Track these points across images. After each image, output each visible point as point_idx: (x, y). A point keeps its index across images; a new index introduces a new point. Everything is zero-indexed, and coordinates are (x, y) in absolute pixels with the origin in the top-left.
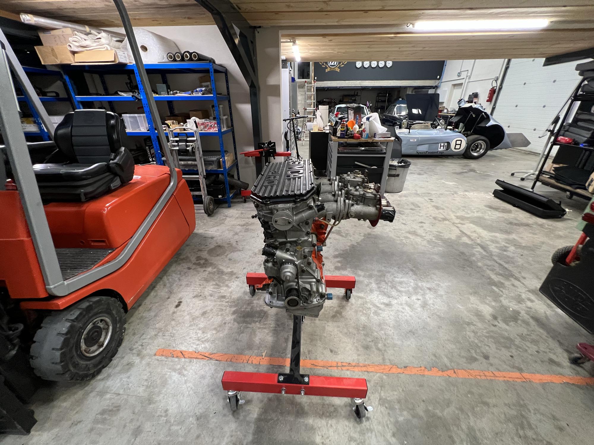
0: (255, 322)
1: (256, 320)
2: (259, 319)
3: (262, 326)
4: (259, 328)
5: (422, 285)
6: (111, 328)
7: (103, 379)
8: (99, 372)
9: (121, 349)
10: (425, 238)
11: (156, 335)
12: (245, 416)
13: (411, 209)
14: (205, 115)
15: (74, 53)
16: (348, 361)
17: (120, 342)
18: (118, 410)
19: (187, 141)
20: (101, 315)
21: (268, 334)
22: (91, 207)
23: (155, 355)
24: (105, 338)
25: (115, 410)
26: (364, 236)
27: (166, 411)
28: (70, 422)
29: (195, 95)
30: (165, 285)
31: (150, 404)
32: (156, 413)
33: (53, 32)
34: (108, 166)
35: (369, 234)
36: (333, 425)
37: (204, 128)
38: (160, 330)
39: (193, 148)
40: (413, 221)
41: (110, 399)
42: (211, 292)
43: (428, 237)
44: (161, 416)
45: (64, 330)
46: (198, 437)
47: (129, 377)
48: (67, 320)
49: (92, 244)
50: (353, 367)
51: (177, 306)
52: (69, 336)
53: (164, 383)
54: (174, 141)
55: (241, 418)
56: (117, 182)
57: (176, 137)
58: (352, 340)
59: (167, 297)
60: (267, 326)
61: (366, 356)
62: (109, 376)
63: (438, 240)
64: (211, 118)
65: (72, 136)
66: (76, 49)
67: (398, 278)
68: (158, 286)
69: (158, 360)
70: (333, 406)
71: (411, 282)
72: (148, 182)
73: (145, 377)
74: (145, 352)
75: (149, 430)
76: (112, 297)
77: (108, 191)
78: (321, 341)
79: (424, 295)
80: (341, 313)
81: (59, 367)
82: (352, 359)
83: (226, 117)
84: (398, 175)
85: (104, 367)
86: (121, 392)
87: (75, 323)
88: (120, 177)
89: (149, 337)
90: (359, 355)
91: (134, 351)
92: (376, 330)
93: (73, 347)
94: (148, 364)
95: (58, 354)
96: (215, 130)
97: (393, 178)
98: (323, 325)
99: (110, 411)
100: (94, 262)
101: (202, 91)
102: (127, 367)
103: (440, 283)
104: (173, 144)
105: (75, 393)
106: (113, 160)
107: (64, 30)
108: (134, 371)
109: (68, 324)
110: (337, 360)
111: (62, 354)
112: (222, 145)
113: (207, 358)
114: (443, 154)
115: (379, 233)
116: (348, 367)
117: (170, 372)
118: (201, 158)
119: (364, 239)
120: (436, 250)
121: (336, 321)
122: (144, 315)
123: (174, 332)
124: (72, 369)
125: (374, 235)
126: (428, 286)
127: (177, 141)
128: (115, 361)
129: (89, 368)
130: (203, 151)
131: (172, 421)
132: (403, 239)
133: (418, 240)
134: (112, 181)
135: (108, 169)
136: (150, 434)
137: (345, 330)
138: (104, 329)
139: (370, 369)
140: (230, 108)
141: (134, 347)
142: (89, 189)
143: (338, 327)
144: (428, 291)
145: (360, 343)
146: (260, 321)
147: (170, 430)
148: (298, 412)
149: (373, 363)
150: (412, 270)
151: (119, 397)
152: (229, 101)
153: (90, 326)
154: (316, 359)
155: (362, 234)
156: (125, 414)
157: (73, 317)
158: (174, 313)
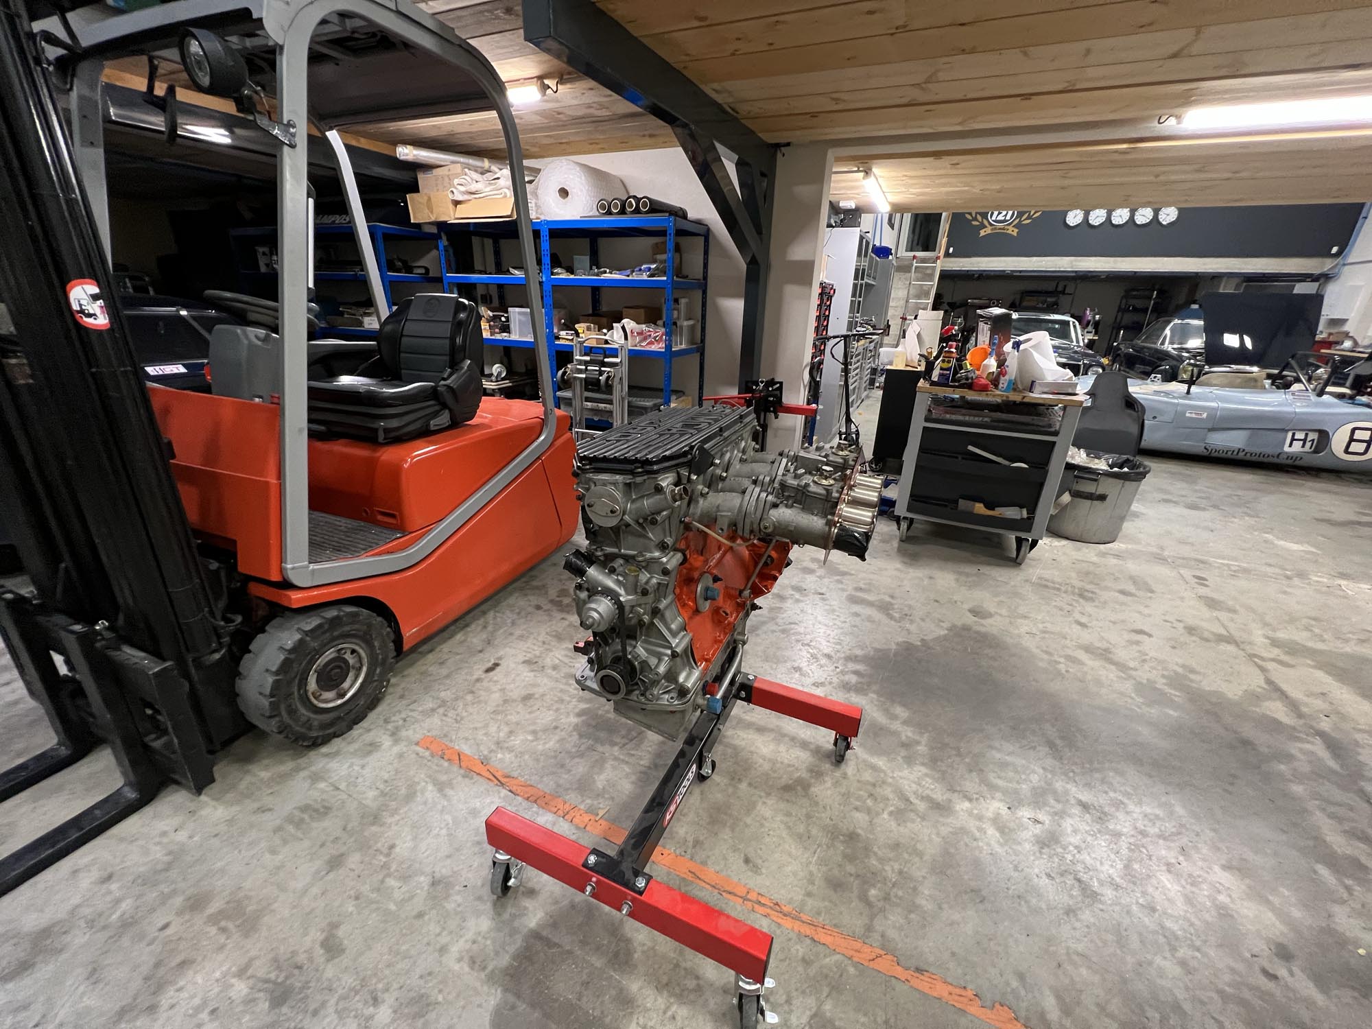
0: (613, 744)
1: (618, 740)
2: (625, 741)
3: (622, 757)
4: (616, 759)
5: (1066, 792)
6: (365, 669)
7: (327, 755)
8: (326, 740)
9: (372, 716)
10: (1134, 673)
11: (433, 710)
12: (514, 917)
13: (1123, 592)
14: (651, 316)
15: (457, 203)
16: (776, 897)
17: (373, 703)
18: (326, 814)
19: (604, 364)
20: (354, 640)
21: (627, 776)
22: (388, 454)
23: (417, 744)
24: (351, 686)
25: (321, 811)
26: (950, 629)
27: (392, 847)
28: (256, 805)
29: (635, 277)
30: (485, 627)
31: (373, 824)
32: (376, 842)
33: (436, 172)
34: (434, 389)
35: (966, 628)
36: (678, 1018)
37: (640, 342)
38: (443, 703)
39: (608, 378)
40: (1114, 623)
41: (323, 791)
42: (557, 661)
43: (1144, 675)
44: (381, 853)
45: (289, 644)
46: (420, 915)
47: (363, 767)
48: (299, 629)
49: (380, 517)
50: (780, 915)
51: (488, 670)
52: (292, 656)
53: (410, 797)
54: (580, 362)
55: (506, 916)
56: (444, 419)
57: (586, 354)
58: (806, 856)
59: (479, 648)
60: (631, 760)
61: (826, 903)
62: (337, 753)
63: (1175, 689)
64: (660, 322)
65: (402, 335)
66: (459, 197)
67: (999, 750)
68: (473, 626)
69: (417, 754)
70: (697, 978)
71: (1034, 772)
72: (500, 428)
73: (386, 776)
74: (404, 733)
75: (353, 866)
76: (379, 615)
77: (425, 433)
78: (733, 830)
79: (1061, 814)
80: (809, 786)
81: (265, 703)
82: (790, 896)
83: (691, 322)
84: (1102, 498)
85: (336, 735)
86: (343, 786)
87: (308, 639)
88: (450, 410)
89: (420, 709)
90: (809, 894)
91: (390, 727)
92: (880, 853)
93: (296, 677)
94: (401, 756)
95: (270, 679)
96: (658, 347)
97: (1088, 503)
98: (754, 799)
99: (316, 811)
100: (367, 548)
101: (649, 269)
102: (369, 748)
103: (1126, 801)
104: (579, 367)
105: (282, 762)
106: (444, 379)
107: (452, 166)
108: (373, 760)
109: (298, 636)
110: (751, 884)
111: (276, 682)
112: (669, 377)
113: (496, 782)
114: (1297, 463)
115: (994, 631)
116: (769, 911)
117: (427, 782)
118: (623, 399)
119: (945, 638)
120: (1154, 712)
121: (788, 801)
122: (430, 669)
123: (465, 714)
124: (284, 713)
125: (977, 632)
126: (1085, 797)
127: (586, 363)
128: (356, 731)
129: (311, 725)
130: (630, 387)
131: (392, 870)
132: (1062, 660)
133: (1109, 674)
134: (435, 415)
135: (433, 394)
136: (351, 874)
137: (801, 828)
138: (353, 668)
139: (821, 936)
140: (704, 305)
141: (393, 719)
142: (394, 423)
143: (788, 814)
144: (1076, 810)
145: (824, 869)
146: (624, 745)
147: (382, 882)
148: (616, 955)
149: (836, 926)
150: (1051, 745)
151: (336, 793)
152: (705, 292)
153: (330, 654)
154: (704, 863)
155: (945, 625)
156: (330, 825)
157: (308, 628)
158: (478, 680)
